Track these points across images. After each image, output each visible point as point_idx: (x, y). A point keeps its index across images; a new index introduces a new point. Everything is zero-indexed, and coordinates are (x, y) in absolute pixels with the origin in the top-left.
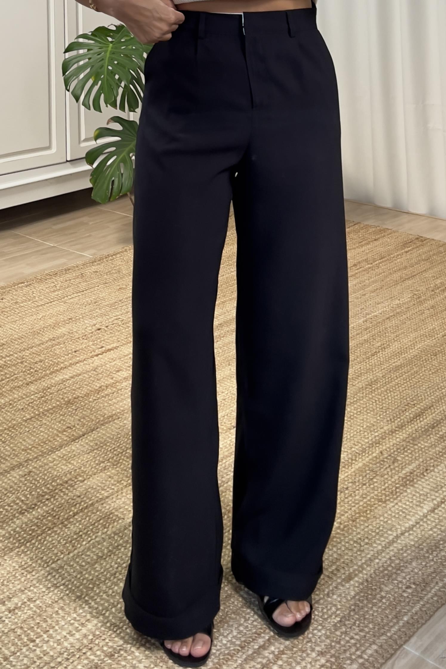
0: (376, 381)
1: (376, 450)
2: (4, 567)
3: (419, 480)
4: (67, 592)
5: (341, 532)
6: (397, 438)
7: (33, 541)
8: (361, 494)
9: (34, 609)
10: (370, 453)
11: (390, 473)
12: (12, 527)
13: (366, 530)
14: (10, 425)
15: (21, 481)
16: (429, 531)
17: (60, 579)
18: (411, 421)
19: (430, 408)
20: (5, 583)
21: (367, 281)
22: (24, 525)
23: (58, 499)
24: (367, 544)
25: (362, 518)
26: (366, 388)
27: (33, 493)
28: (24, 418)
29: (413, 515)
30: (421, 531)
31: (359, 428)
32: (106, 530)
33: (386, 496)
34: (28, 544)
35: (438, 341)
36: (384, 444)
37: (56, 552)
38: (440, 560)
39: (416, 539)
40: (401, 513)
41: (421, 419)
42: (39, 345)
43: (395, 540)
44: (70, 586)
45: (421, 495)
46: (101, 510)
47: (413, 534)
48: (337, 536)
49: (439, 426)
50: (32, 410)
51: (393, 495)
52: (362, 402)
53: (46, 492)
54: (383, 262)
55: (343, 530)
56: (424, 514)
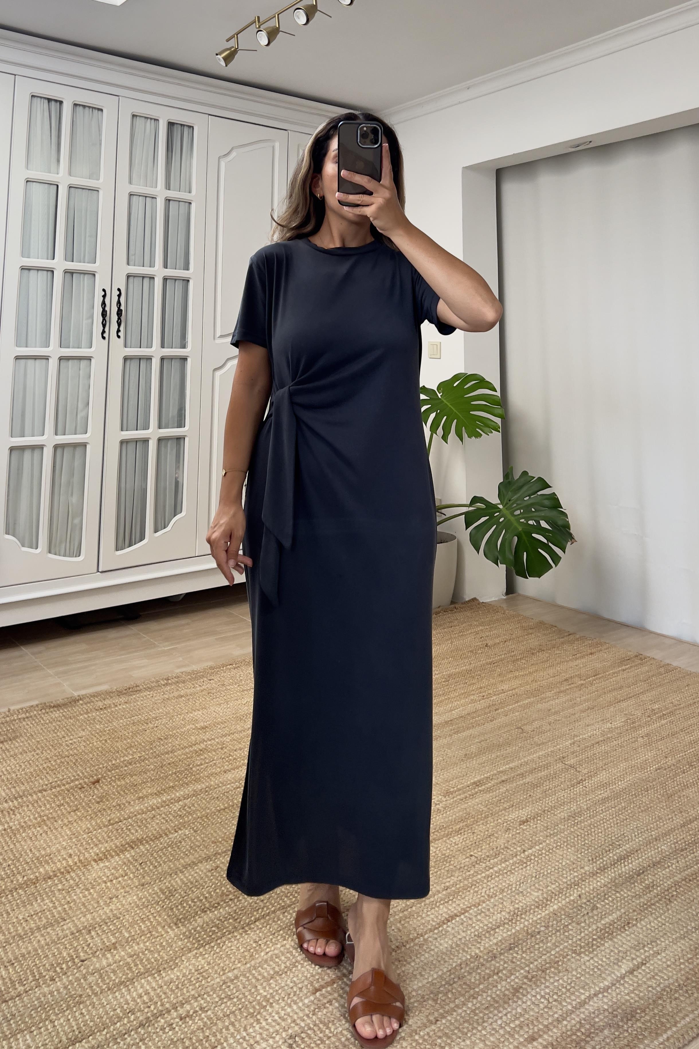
0: (580, 814)
1: (574, 893)
2: (181, 968)
3: (620, 935)
4: (240, 1006)
5: (529, 983)
6: (598, 881)
7: (212, 944)
8: (553, 941)
9: (205, 1019)
10: (568, 895)
11: (587, 922)
12: (193, 925)
13: (556, 984)
14: (204, 813)
15: (207, 876)
16: (626, 995)
17: (234, 991)
18: (613, 864)
19: (637, 851)
20: (180, 986)
21: (578, 699)
22: (205, 925)
23: (241, 900)
24: (555, 1000)
25: (553, 970)
26: (569, 819)
27: (218, 891)
28: (218, 808)
29: (609, 975)
30: (617, 994)
31: (557, 864)
32: (285, 942)
33: (581, 947)
34: (207, 947)
35: (650, 775)
36: (583, 887)
37: (233, 960)
38: (635, 1032)
39: (610, 1003)
40: (596, 970)
41: (626, 863)
42: (241, 732)
43: (587, 1001)
44: (243, 1000)
45: (619, 952)
46: (282, 919)
47: (607, 996)
48: (524, 986)
49: (645, 873)
50: (227, 800)
51: (589, 948)
52: (562, 835)
53: (230, 891)
54: (597, 679)
55: (530, 980)
56: (621, 975)
